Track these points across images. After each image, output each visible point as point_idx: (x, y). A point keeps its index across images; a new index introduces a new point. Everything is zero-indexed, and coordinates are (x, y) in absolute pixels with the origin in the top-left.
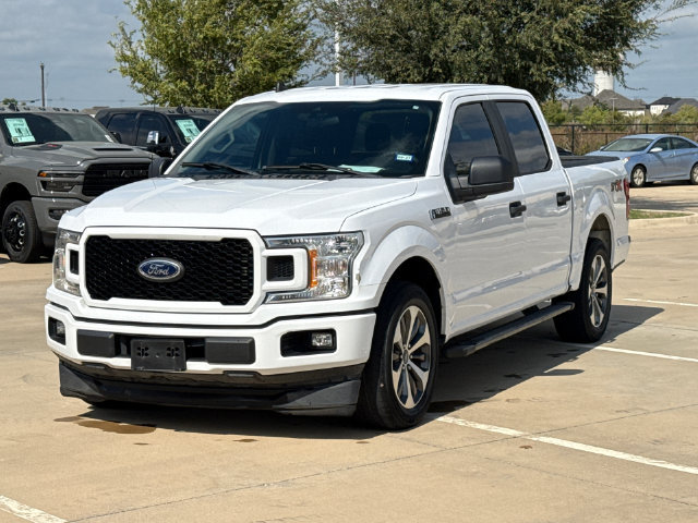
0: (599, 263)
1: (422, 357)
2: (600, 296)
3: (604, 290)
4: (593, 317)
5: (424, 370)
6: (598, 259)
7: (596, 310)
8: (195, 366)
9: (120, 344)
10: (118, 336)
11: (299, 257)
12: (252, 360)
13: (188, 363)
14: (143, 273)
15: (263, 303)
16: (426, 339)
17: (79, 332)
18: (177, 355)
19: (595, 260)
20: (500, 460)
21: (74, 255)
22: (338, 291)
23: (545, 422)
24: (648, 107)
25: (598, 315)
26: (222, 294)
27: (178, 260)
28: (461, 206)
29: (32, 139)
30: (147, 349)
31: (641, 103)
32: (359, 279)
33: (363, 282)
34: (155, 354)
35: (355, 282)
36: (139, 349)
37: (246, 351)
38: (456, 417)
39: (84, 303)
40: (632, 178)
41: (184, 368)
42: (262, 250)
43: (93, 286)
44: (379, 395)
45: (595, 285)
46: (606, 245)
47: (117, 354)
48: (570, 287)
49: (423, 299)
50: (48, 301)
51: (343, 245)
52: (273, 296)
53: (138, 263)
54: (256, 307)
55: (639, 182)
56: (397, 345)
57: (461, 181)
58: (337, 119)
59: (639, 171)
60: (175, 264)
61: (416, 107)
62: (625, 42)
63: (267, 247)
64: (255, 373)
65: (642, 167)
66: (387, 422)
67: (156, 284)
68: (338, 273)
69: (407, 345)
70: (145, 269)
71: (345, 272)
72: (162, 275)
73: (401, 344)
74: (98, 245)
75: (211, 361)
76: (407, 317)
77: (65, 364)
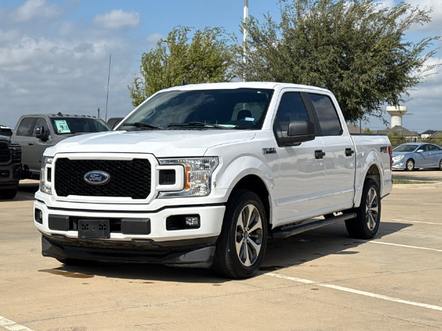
0: (373, 193)
1: (257, 236)
2: (373, 212)
3: (376, 209)
4: (368, 224)
5: (258, 244)
6: (372, 190)
7: (371, 220)
8: (116, 236)
9: (72, 222)
10: (71, 218)
11: (179, 170)
12: (148, 232)
13: (111, 234)
14: (86, 179)
15: (157, 198)
16: (259, 225)
17: (50, 215)
18: (105, 229)
19: (370, 191)
20: (297, 296)
21: (49, 170)
22: (202, 192)
23: (330, 277)
24: (420, 135)
25: (372, 223)
26: (132, 192)
27: (108, 172)
28: (283, 148)
29: (69, 131)
30: (87, 225)
31: (416, 133)
32: (215, 185)
33: (218, 187)
34: (93, 229)
35: (213, 186)
36: (83, 225)
37: (145, 226)
38: (277, 273)
39: (53, 198)
40: (407, 166)
41: (109, 237)
42: (156, 166)
43: (59, 188)
44: (227, 256)
45: (370, 206)
46: (377, 183)
47: (71, 228)
48: (354, 204)
49: (257, 201)
50: (36, 199)
51: (206, 164)
52: (163, 194)
53: (84, 174)
54: (152, 200)
55: (410, 168)
56: (239, 227)
57: (283, 134)
58: (213, 99)
59: (410, 162)
60: (106, 174)
61: (259, 92)
62: (401, 89)
63: (160, 164)
64: (150, 240)
65: (411, 159)
66: (233, 273)
67: (94, 186)
68: (203, 181)
69: (247, 229)
70: (88, 177)
71: (207, 181)
72: (97, 181)
73: (242, 226)
74: (62, 163)
75: (125, 233)
76: (246, 211)
77: (45, 237)
